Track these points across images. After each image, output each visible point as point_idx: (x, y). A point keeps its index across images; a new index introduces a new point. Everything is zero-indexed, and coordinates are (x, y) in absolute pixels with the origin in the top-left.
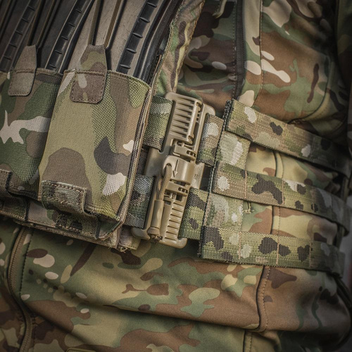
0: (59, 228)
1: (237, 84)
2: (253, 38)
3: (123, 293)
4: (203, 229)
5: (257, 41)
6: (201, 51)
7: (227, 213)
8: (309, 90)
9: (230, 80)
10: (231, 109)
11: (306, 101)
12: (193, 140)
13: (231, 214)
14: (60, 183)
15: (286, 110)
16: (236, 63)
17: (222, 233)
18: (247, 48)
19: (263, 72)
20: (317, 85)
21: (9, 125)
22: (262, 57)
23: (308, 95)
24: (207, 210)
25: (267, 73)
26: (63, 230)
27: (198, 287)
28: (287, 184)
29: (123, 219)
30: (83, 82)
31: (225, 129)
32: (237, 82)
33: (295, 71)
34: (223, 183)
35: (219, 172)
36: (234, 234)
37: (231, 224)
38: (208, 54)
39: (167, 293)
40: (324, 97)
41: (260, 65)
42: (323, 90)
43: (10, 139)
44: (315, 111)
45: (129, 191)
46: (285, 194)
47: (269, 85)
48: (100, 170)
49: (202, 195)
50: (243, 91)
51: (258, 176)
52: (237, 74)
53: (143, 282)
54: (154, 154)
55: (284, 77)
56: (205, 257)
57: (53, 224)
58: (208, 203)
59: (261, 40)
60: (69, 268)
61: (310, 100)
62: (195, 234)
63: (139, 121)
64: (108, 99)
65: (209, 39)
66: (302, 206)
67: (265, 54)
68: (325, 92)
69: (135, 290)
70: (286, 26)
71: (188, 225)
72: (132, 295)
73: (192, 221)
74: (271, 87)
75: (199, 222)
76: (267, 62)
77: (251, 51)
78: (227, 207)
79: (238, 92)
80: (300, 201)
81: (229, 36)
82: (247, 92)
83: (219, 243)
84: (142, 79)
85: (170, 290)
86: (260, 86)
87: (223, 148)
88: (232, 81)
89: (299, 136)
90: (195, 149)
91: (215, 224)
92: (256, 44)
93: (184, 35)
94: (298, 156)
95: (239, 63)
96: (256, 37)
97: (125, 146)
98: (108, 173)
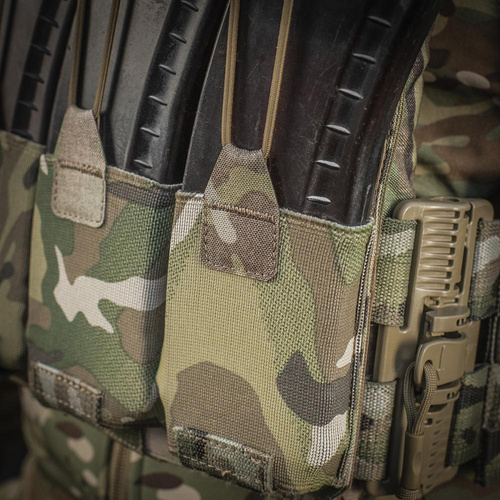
14: (213, 437)
21: (72, 283)
24: (488, 398)
30: (226, 230)
43: (80, 316)
49: (479, 379)
58: (489, 385)
64: (290, 272)
65: (446, 19)
97: (340, 364)
98: (314, 423)
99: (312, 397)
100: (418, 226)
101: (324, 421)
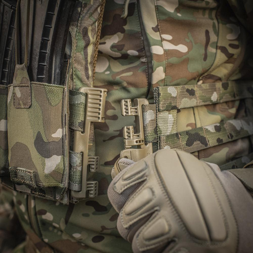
1: (148, 65)
2: (153, 28)
5: (156, 29)
6: (119, 44)
8: (203, 51)
9: (142, 62)
10: (159, 95)
11: (203, 60)
14: (19, 168)
15: (190, 71)
16: (144, 49)
18: (149, 37)
19: (165, 51)
20: (209, 46)
22: (162, 40)
23: (203, 56)
25: (169, 50)
28: (207, 129)
29: (66, 185)
30: (18, 93)
31: (159, 110)
32: (147, 63)
33: (191, 41)
38: (124, 45)
40: (216, 53)
41: (162, 46)
42: (214, 48)
44: (212, 65)
45: (67, 165)
46: (208, 137)
47: (171, 59)
48: (40, 156)
50: (154, 69)
51: (187, 133)
52: (146, 57)
54: (78, 136)
55: (183, 48)
59: (159, 27)
61: (205, 59)
63: (62, 113)
64: (35, 103)
65: (123, 34)
66: (222, 140)
67: (164, 36)
68: (217, 49)
69: (108, 229)
70: (177, 10)
74: (173, 60)
76: (167, 42)
77: (153, 39)
79: (150, 71)
80: (220, 137)
81: (137, 30)
82: (157, 69)
84: (54, 84)
86: (165, 62)
87: (160, 125)
88: (144, 63)
89: (207, 89)
90: (142, 136)
92: (156, 31)
93: (88, 37)
94: (211, 103)
95: (146, 48)
96: (154, 26)
97: (54, 135)
98: (46, 157)
99: (44, 148)
100: (86, 95)
101: (49, 156)
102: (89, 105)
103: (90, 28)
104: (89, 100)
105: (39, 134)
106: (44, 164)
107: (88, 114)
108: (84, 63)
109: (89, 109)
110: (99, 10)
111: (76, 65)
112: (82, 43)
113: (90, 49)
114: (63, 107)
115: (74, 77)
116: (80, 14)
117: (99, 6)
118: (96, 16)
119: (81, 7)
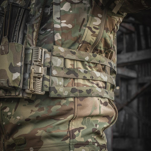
0: (6, 96)
2: (57, 18)
3: (30, 113)
4: (50, 88)
7: (57, 82)
9: (51, 33)
10: (53, 48)
11: (78, 32)
12: (41, 60)
13: (59, 82)
17: (57, 88)
19: (61, 27)
22: (61, 23)
24: (50, 82)
25: (63, 27)
26: (7, 96)
27: (53, 106)
28: (80, 70)
29: (21, 87)
30: (3, 48)
31: (52, 55)
32: (53, 33)
33: (75, 23)
34: (54, 72)
35: (52, 69)
36: (61, 88)
37: (59, 86)
38: (47, 28)
39: (44, 110)
40: (85, 29)
41: (60, 25)
45: (22, 78)
46: (79, 74)
48: (11, 73)
49: (48, 77)
51: (68, 69)
53: (36, 108)
54: (28, 66)
56: (51, 96)
57: (4, 95)
59: (61, 18)
60: (14, 110)
62: (47, 89)
63: (21, 56)
64: (10, 51)
65: (46, 24)
66: (86, 77)
68: (86, 27)
69: (34, 111)
71: (45, 87)
72: (33, 113)
73: (45, 85)
75: (48, 86)
77: (56, 22)
78: (57, 80)
81: (52, 21)
83: (56, 91)
85: (45, 109)
87: (53, 61)
90: (43, 63)
91: (54, 86)
93: (34, 28)
97: (17, 64)
98: (13, 73)
99: (13, 69)
100: (33, 50)
101: (15, 72)
102: (34, 54)
103: (35, 25)
104: (34, 52)
105: (11, 63)
106: (12, 76)
107: (33, 57)
108: (32, 38)
109: (33, 56)
110: (39, 18)
111: (28, 39)
112: (31, 31)
113: (35, 34)
114: (22, 54)
115: (27, 43)
116: (31, 19)
117: (39, 17)
118: (38, 21)
119: (32, 16)
